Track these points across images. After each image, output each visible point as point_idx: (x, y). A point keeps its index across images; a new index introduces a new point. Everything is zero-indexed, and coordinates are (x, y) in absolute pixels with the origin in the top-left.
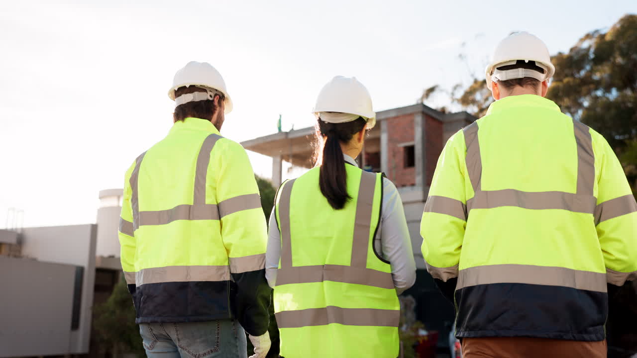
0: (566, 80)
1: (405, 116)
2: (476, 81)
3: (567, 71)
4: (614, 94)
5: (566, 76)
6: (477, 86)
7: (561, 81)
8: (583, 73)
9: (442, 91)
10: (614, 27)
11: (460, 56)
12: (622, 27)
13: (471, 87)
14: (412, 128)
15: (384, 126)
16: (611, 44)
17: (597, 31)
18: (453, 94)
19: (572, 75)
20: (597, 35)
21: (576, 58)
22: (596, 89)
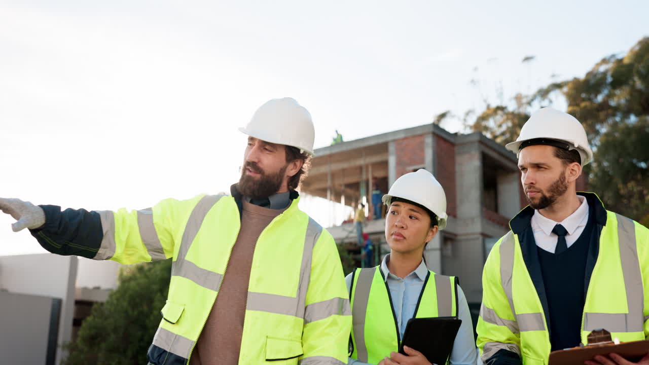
0: (583, 105)
1: (414, 136)
2: (488, 107)
3: (583, 95)
4: (633, 119)
5: (583, 100)
6: (490, 112)
7: (578, 105)
8: (600, 98)
9: (453, 116)
10: (631, 51)
11: (472, 81)
12: (640, 50)
13: (484, 113)
14: (422, 150)
15: (392, 148)
16: (630, 67)
17: (613, 56)
18: (465, 120)
19: (590, 100)
20: (613, 60)
21: (592, 81)
22: (614, 115)
